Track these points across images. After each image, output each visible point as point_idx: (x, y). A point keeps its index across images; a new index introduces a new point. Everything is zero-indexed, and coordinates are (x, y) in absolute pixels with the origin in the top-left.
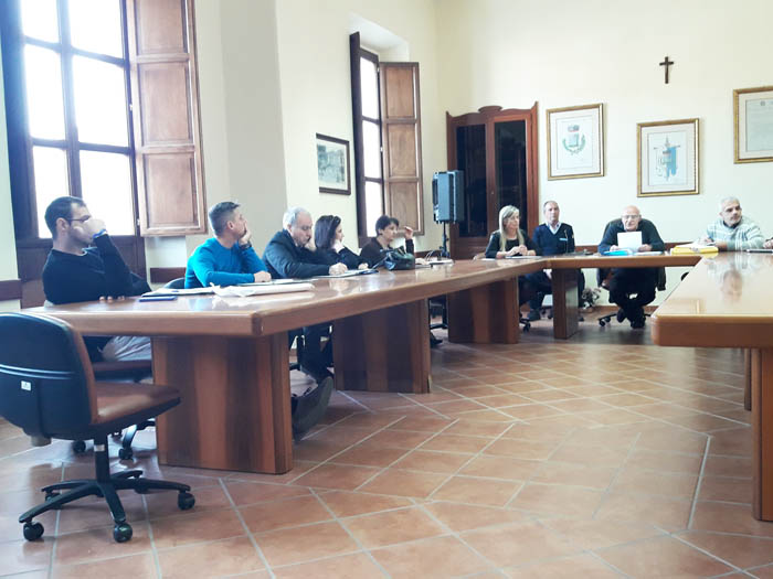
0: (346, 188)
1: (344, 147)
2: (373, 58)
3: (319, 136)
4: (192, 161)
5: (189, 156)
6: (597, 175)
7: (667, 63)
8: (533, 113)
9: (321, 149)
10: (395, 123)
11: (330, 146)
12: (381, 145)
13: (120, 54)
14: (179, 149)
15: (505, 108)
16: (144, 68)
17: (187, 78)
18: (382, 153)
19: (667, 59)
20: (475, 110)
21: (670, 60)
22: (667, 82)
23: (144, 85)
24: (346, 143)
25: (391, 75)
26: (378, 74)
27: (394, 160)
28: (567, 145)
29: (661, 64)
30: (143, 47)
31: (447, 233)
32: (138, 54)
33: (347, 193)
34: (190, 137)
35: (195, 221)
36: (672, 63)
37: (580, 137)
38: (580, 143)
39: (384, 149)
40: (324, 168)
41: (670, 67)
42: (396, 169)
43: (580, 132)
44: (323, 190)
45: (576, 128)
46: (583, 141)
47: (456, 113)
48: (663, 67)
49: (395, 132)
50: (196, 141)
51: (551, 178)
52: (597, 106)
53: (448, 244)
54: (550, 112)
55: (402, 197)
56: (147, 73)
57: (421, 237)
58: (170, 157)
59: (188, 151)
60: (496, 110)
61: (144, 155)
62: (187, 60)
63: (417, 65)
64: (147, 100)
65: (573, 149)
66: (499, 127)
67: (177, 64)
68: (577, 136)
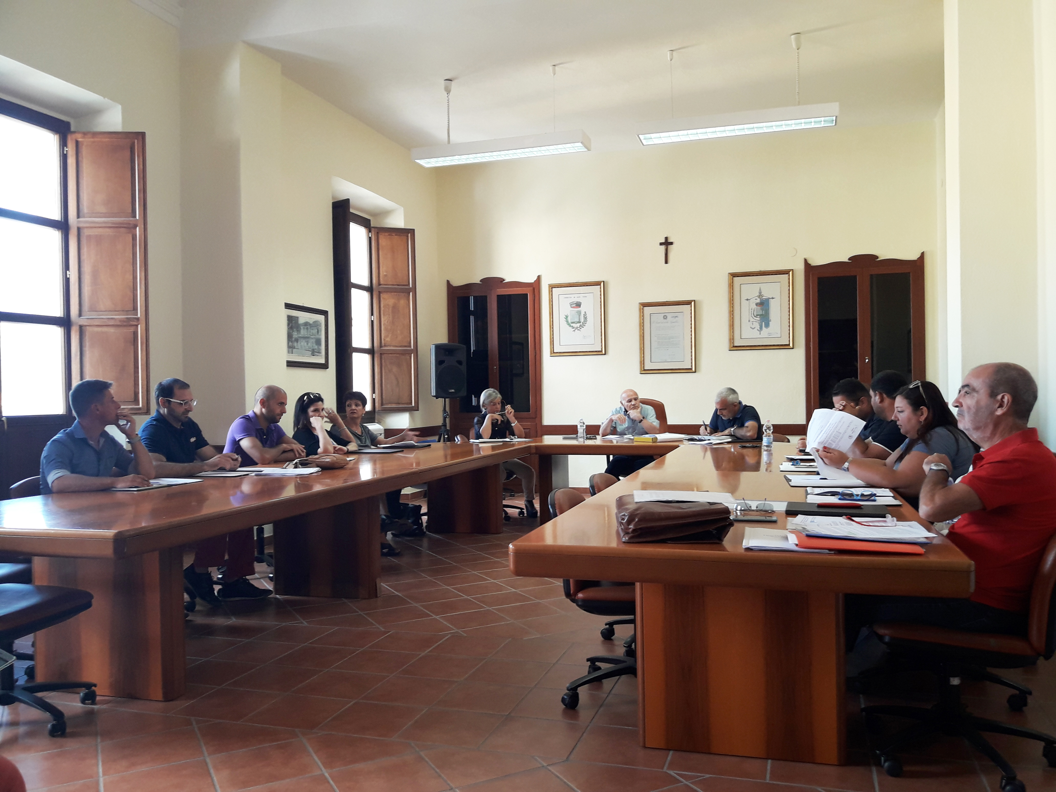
0: (323, 361)
1: (321, 318)
2: (365, 223)
3: (288, 306)
4: (135, 334)
5: (132, 329)
6: (598, 353)
7: (667, 243)
8: (536, 286)
9: (291, 319)
10: (388, 291)
11: (303, 317)
12: (372, 314)
13: (56, 215)
14: (121, 320)
15: (508, 279)
16: (86, 232)
17: (134, 246)
18: (372, 322)
19: (666, 238)
20: (477, 280)
21: (670, 241)
22: (666, 262)
23: (84, 250)
24: (325, 313)
25: (384, 241)
26: (370, 239)
27: (386, 329)
28: (570, 322)
29: (661, 244)
30: (85, 208)
31: (448, 409)
32: (78, 217)
33: (324, 366)
34: (135, 309)
35: (136, 401)
36: (672, 243)
37: (583, 313)
38: (582, 320)
39: (375, 318)
40: (297, 340)
41: (670, 247)
42: (388, 339)
43: (582, 309)
44: (291, 364)
45: (578, 305)
46: (585, 318)
47: (457, 282)
48: (663, 247)
49: (388, 300)
50: (140, 313)
51: (553, 353)
52: (597, 284)
53: (448, 420)
54: (552, 287)
55: (395, 369)
56: (89, 237)
57: (416, 413)
58: (112, 330)
59: (131, 323)
60: (500, 281)
61: (81, 327)
62: (135, 227)
63: (412, 231)
64: (87, 269)
65: (574, 325)
66: (501, 298)
67: (122, 230)
68: (579, 313)
